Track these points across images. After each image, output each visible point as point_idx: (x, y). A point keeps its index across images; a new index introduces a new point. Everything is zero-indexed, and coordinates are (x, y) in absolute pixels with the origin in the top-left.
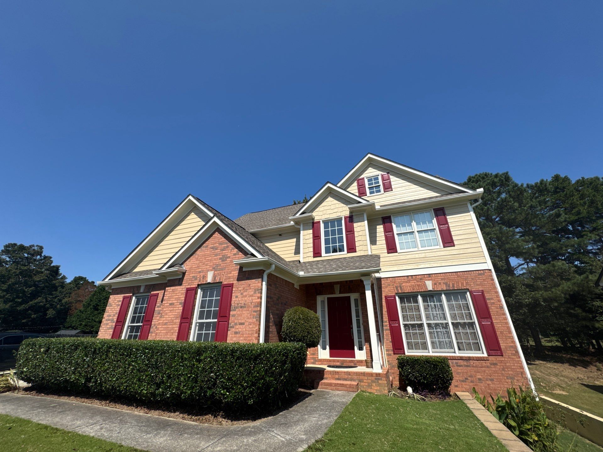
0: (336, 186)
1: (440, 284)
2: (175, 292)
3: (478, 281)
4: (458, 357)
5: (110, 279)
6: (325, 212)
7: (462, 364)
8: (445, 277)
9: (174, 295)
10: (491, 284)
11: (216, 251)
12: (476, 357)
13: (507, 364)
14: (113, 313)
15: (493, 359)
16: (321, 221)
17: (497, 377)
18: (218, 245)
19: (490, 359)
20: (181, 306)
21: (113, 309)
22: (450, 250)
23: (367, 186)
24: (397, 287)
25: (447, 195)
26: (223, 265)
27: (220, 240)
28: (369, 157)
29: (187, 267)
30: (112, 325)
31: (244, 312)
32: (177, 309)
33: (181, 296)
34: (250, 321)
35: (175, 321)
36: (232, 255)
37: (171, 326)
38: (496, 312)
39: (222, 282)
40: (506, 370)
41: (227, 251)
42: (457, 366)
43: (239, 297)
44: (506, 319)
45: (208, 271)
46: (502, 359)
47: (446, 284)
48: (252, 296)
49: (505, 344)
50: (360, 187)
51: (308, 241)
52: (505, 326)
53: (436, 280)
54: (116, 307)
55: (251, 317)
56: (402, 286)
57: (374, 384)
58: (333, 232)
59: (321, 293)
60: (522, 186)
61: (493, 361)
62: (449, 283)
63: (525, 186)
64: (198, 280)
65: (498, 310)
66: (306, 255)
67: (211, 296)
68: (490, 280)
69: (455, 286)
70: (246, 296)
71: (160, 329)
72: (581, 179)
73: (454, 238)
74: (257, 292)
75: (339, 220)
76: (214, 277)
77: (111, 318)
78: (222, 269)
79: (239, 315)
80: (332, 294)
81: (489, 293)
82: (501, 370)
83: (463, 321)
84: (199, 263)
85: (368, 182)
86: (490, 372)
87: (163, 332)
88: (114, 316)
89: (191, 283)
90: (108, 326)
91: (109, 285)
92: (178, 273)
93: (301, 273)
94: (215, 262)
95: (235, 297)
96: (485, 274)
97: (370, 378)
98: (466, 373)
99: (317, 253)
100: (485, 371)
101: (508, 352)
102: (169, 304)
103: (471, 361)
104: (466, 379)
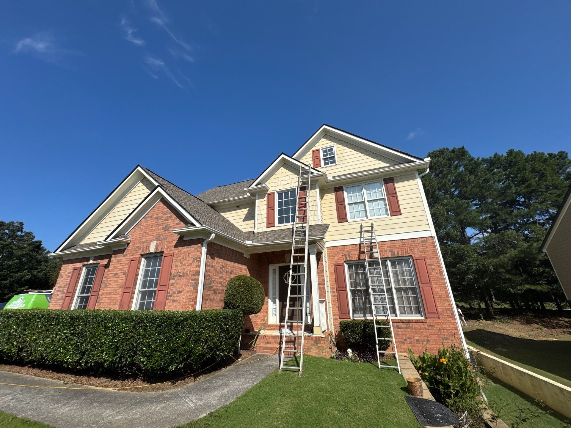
0: (291, 158)
1: (386, 251)
2: (119, 263)
3: (421, 248)
4: (398, 320)
5: (61, 251)
6: (279, 183)
7: (402, 326)
8: (391, 245)
9: (119, 265)
10: (433, 251)
11: (160, 221)
12: (415, 320)
13: (444, 326)
14: (63, 285)
15: (431, 321)
16: (275, 192)
17: (433, 338)
18: (161, 215)
19: (428, 321)
20: (124, 276)
21: (64, 281)
22: (396, 219)
23: (322, 157)
24: (345, 256)
25: (396, 165)
26: (165, 235)
27: (164, 210)
28: (324, 128)
29: (132, 237)
30: (62, 296)
31: (182, 281)
32: (121, 279)
33: (125, 267)
34: (187, 289)
35: (118, 291)
36: (175, 224)
37: (114, 296)
38: (436, 277)
39: (163, 252)
40: (442, 331)
41: (170, 221)
42: (398, 328)
43: (178, 266)
44: (444, 283)
45: (151, 241)
46: (438, 321)
47: (391, 251)
48: (191, 265)
49: (442, 308)
50: (315, 158)
51: (262, 212)
52: (444, 290)
53: (382, 248)
54: (67, 279)
55: (188, 286)
56: (350, 254)
57: (313, 348)
58: (287, 203)
59: (272, 262)
60: (478, 159)
61: (430, 323)
62: (394, 250)
63: (480, 159)
64: (142, 250)
65: (438, 275)
66: (259, 226)
67: (154, 266)
68: (432, 247)
69: (400, 253)
70: (185, 265)
71: (103, 299)
72: (534, 153)
73: (401, 207)
74: (196, 261)
75: (293, 191)
76: (157, 247)
77: (61, 289)
78: (164, 239)
79: (178, 284)
80: (283, 262)
81: (430, 260)
82: (437, 331)
83: (405, 286)
84: (143, 234)
85: (323, 153)
86: (428, 333)
87: (106, 301)
88: (64, 287)
89: (135, 253)
90: (59, 297)
91: (60, 257)
92: (122, 243)
93: (249, 243)
94: (158, 231)
95: (174, 266)
96: (428, 241)
97: (310, 341)
98: (406, 335)
99: (270, 223)
100: (422, 333)
101: (445, 314)
102: (113, 275)
103: (410, 323)
104: (405, 340)
